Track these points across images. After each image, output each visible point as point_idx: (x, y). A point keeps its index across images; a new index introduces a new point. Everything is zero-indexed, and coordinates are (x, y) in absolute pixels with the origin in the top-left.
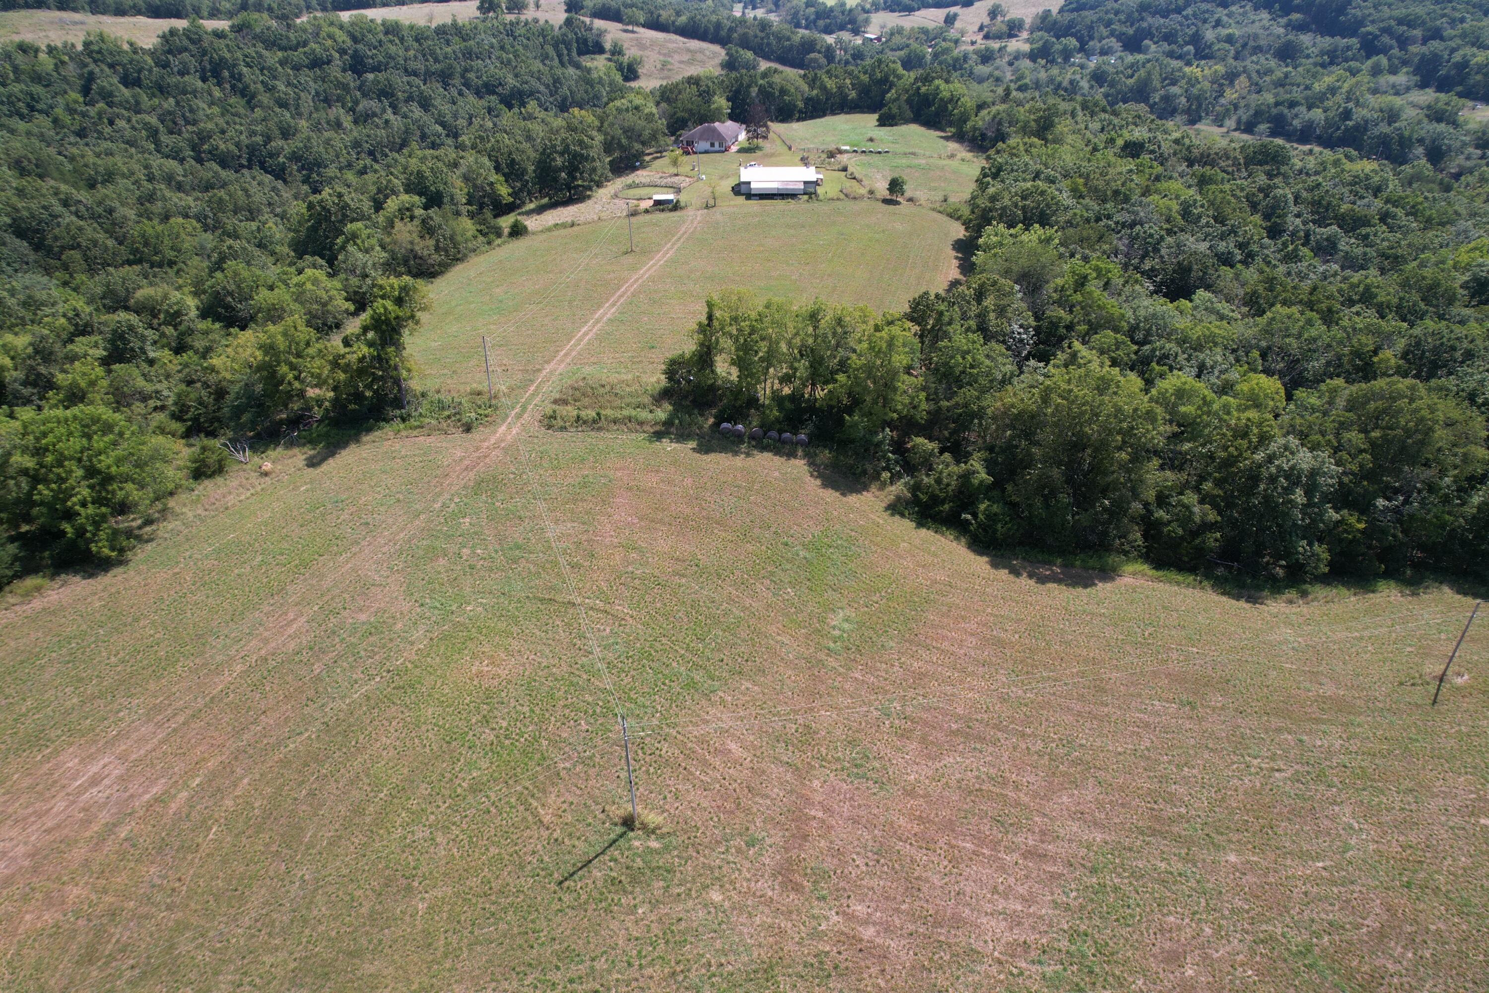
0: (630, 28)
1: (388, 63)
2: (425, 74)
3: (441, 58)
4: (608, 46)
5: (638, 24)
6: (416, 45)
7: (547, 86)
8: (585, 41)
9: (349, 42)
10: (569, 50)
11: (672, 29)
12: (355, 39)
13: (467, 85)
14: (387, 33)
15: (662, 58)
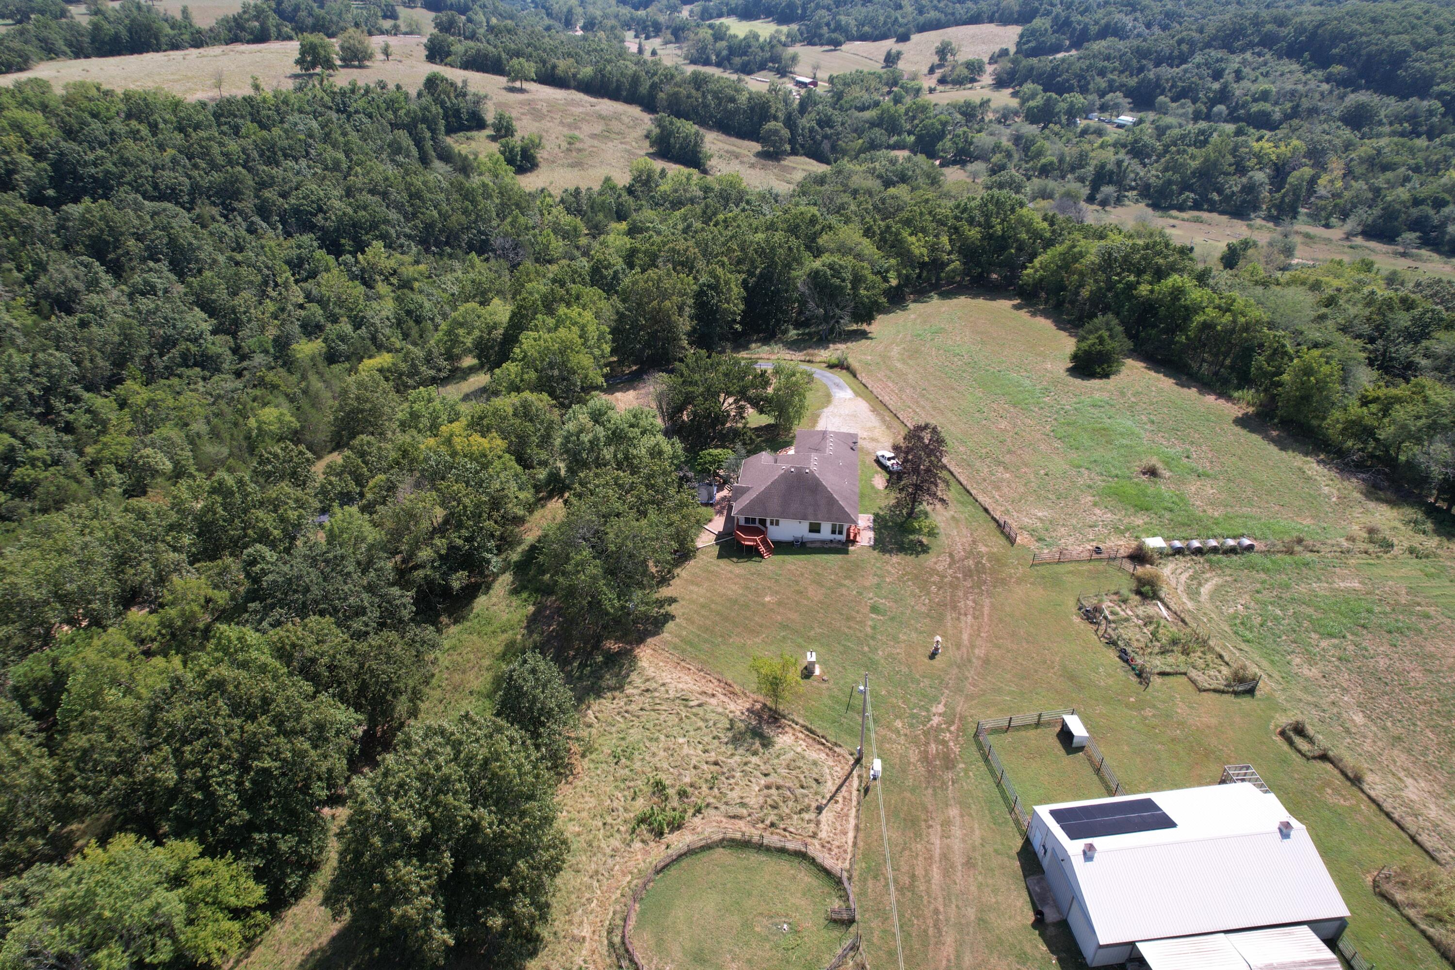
0: (518, 84)
1: (122, 175)
2: (191, 193)
3: (220, 160)
4: (490, 117)
5: (527, 79)
6: (178, 137)
7: (399, 207)
8: (457, 112)
9: (54, 135)
10: (433, 131)
11: (573, 83)
12: (70, 133)
13: (263, 211)
14: (129, 116)
15: (566, 131)
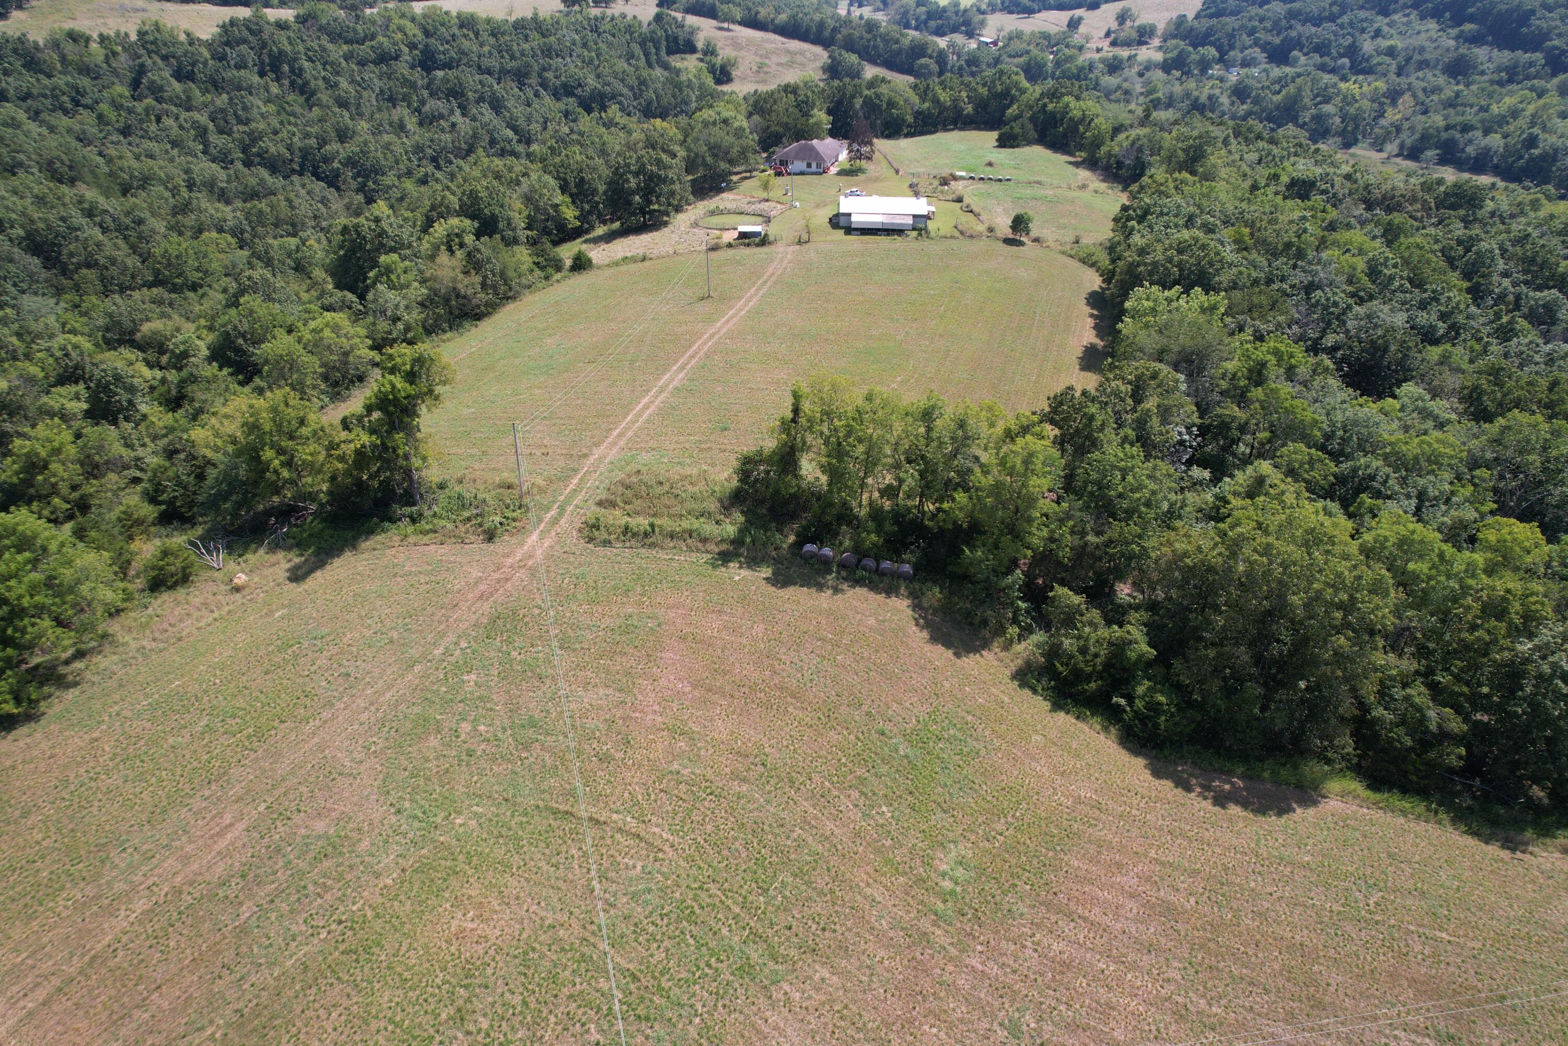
0: (725, 25)
1: (460, 60)
2: (500, 72)
3: (518, 55)
4: (700, 45)
5: (734, 22)
6: (492, 41)
7: (631, 88)
8: (676, 39)
9: (420, 36)
10: (657, 49)
11: (771, 27)
12: (427, 34)
13: (544, 85)
14: (461, 26)
15: (758, 59)
